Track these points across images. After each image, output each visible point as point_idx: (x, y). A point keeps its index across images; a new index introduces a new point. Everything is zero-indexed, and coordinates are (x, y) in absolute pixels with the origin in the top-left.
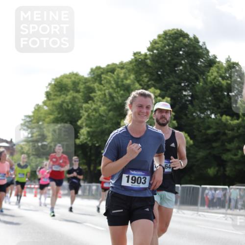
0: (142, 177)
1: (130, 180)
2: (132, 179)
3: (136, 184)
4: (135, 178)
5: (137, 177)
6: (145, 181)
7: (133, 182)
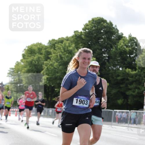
0: (85, 100)
1: (78, 102)
2: (79, 101)
3: (82, 104)
4: (81, 100)
5: (82, 100)
6: (87, 103)
7: (80, 103)
